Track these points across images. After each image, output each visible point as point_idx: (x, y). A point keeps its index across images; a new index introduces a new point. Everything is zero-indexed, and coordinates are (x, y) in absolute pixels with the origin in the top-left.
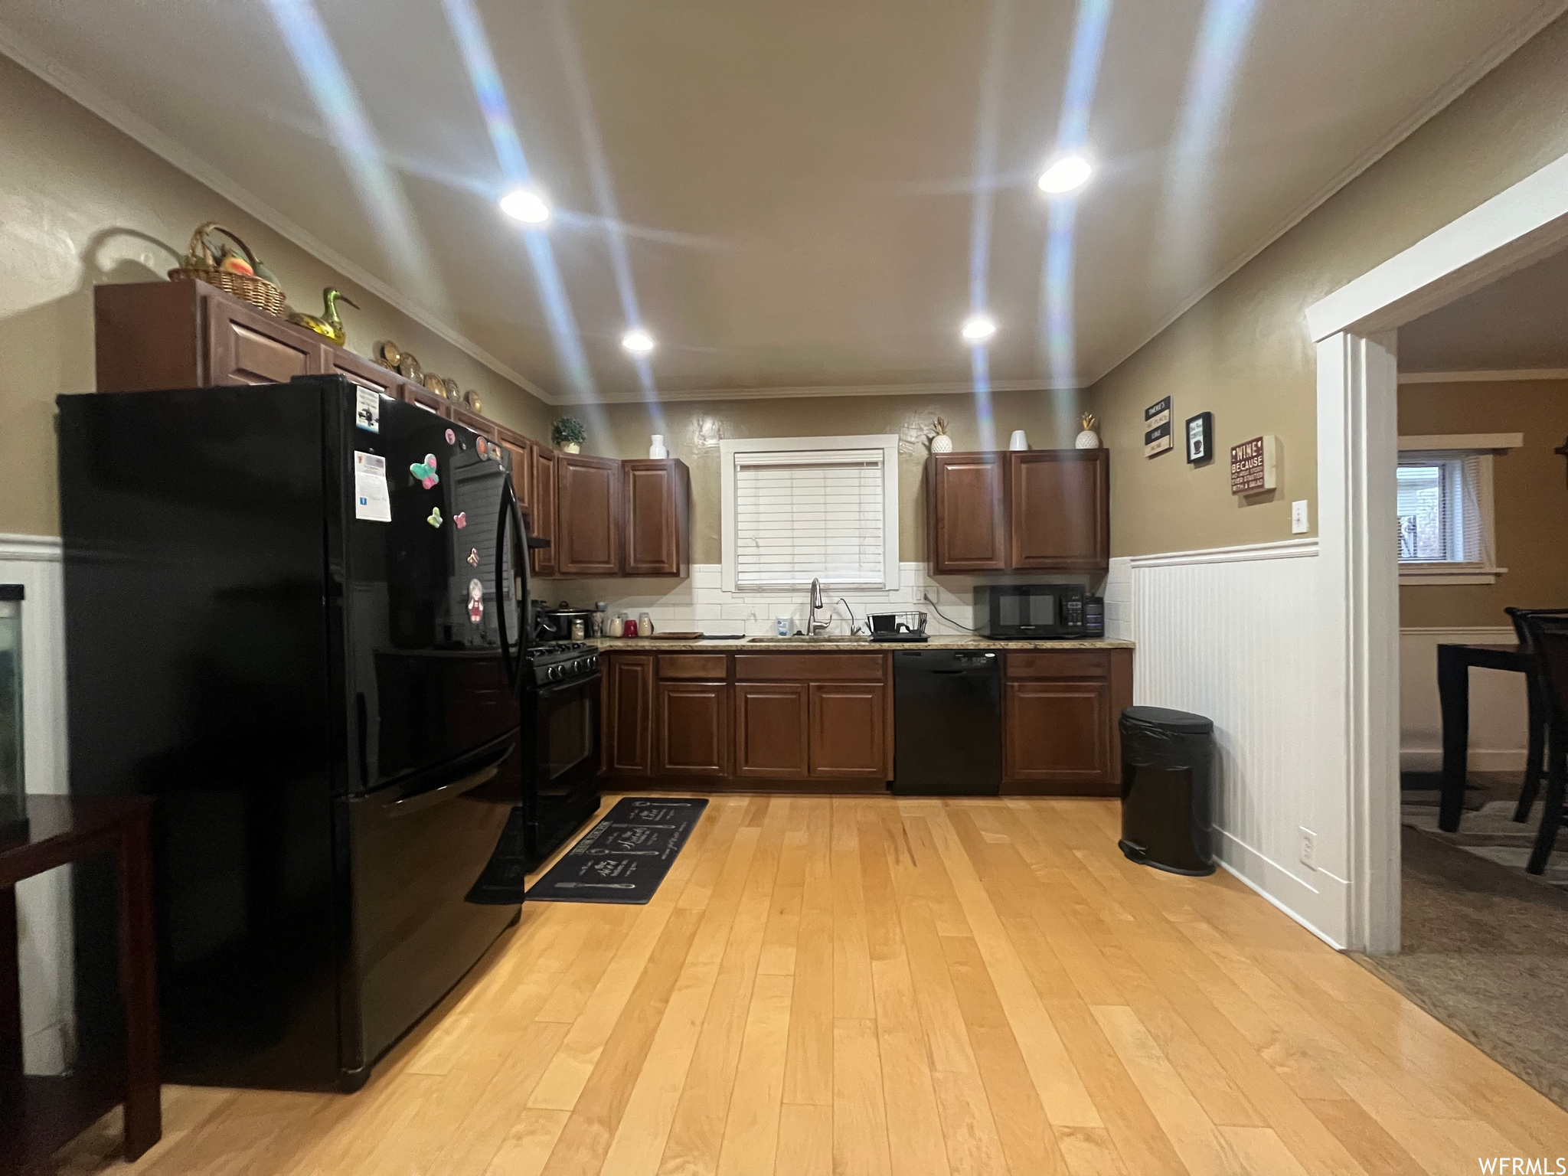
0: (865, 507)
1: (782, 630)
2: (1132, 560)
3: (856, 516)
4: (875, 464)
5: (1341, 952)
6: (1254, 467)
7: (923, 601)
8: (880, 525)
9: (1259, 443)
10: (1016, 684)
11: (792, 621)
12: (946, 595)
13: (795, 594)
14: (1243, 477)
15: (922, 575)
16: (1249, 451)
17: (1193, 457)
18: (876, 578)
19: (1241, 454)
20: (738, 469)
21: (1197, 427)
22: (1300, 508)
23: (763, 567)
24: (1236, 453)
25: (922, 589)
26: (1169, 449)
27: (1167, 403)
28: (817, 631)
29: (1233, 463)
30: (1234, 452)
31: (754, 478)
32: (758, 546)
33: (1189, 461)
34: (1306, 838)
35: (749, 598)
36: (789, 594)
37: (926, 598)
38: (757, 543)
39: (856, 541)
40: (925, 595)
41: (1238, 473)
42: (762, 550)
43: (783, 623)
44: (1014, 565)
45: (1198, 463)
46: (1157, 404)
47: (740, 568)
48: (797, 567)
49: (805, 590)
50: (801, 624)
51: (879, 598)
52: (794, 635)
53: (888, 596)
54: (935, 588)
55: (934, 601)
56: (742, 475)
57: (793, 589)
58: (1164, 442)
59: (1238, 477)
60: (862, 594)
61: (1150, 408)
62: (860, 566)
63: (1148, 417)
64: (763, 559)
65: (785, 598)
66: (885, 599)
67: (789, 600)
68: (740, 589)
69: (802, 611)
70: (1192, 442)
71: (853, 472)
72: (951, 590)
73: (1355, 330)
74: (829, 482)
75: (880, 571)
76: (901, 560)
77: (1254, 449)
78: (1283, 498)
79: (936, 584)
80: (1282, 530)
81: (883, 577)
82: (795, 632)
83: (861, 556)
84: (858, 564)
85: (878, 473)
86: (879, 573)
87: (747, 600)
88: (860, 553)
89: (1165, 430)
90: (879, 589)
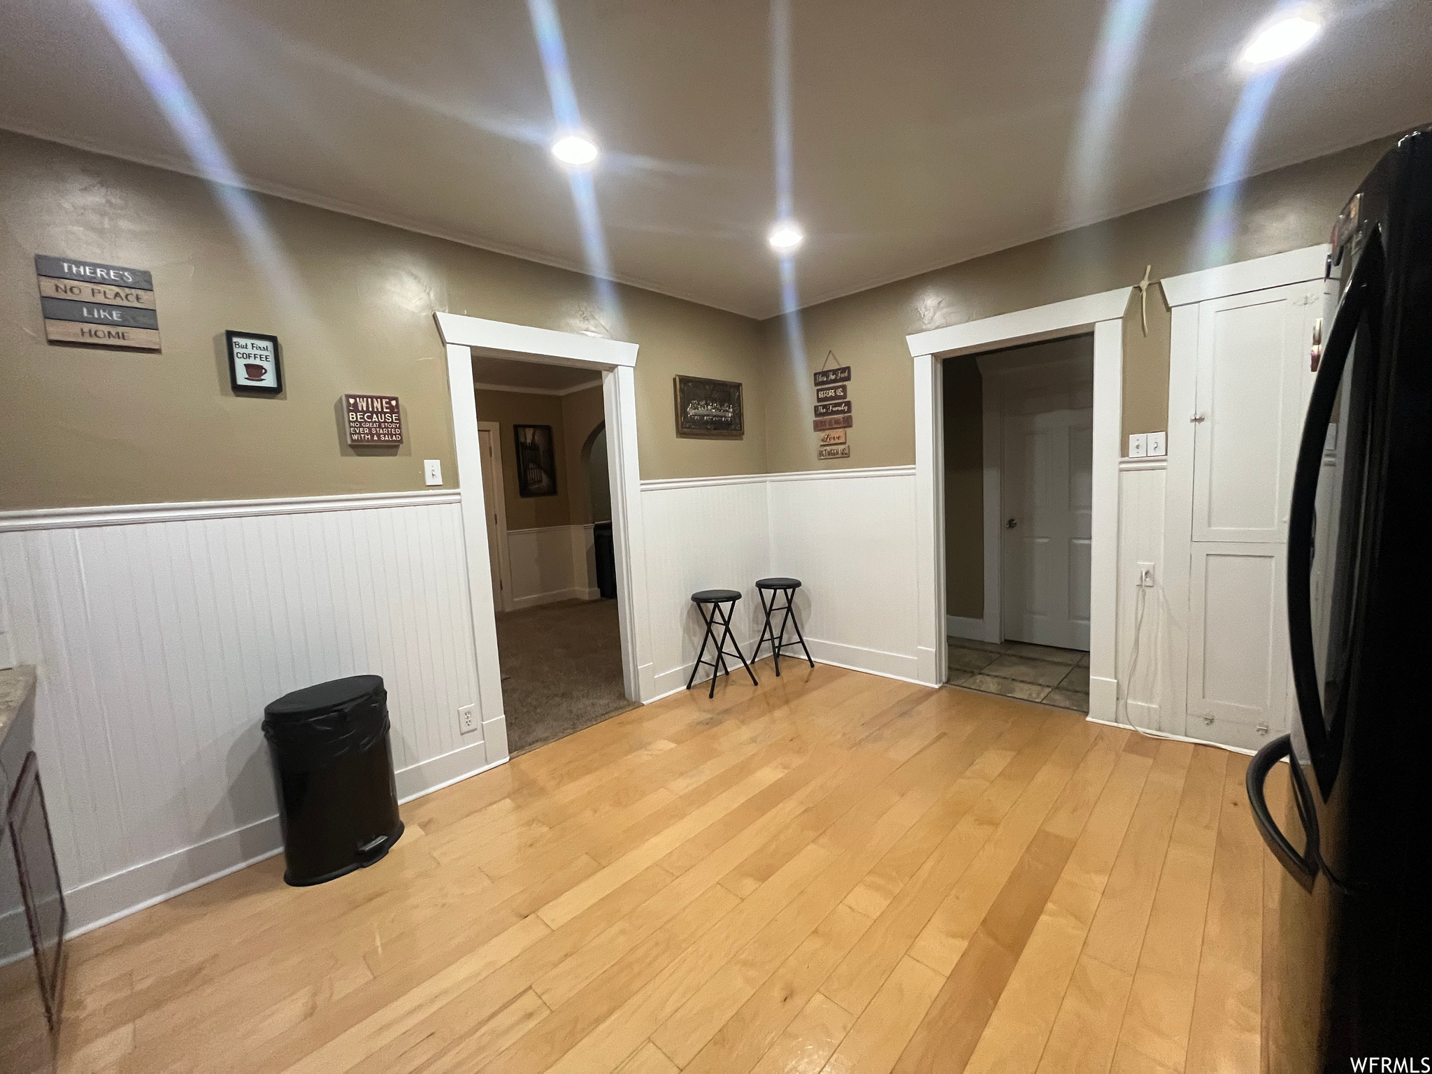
6: (385, 422)
9: (394, 403)
14: (370, 429)
16: (377, 405)
17: (245, 381)
19: (364, 405)
21: (255, 347)
22: (433, 464)
24: (356, 402)
29: (350, 411)
30: (352, 401)
34: (466, 714)
41: (360, 423)
45: (250, 392)
58: (139, 337)
59: (361, 426)
61: (66, 261)
70: (240, 362)
77: (385, 405)
78: (411, 453)
80: (417, 481)
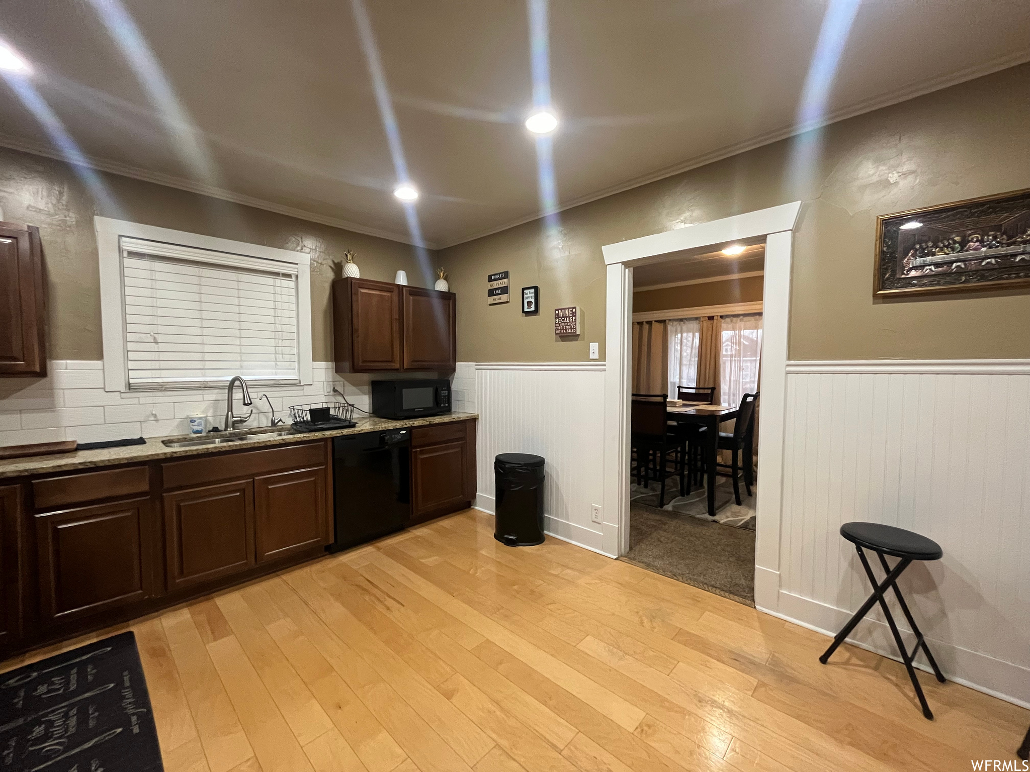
0: (279, 313)
1: (196, 428)
2: (476, 365)
3: (272, 320)
4: (289, 276)
5: (615, 559)
6: (570, 322)
7: (332, 393)
8: (294, 329)
9: (574, 310)
10: (418, 450)
11: (206, 421)
12: (350, 388)
13: (207, 391)
14: (563, 326)
15: (331, 373)
16: (567, 313)
17: (526, 310)
18: (292, 376)
19: (562, 314)
20: (125, 254)
21: (530, 294)
22: (594, 347)
23: (163, 365)
24: (559, 313)
25: (331, 383)
26: (507, 302)
27: (506, 275)
28: (236, 425)
29: (556, 318)
30: (557, 312)
31: (148, 268)
32: (156, 343)
33: (523, 312)
34: (596, 509)
35: (145, 398)
36: (200, 392)
37: (335, 390)
38: (155, 338)
39: (273, 342)
40: (334, 388)
41: (560, 323)
42: (161, 347)
43: (197, 422)
44: (405, 367)
45: (528, 314)
46: (499, 274)
47: (131, 365)
48: (208, 365)
49: (222, 388)
50: (214, 420)
51: (294, 392)
52: (209, 431)
53: (303, 390)
54: (342, 383)
55: (342, 393)
56: (128, 262)
57: (205, 387)
58: (504, 297)
59: (560, 326)
60: (278, 389)
61: (493, 275)
62: (276, 364)
63: (490, 279)
64: (163, 356)
65: (197, 396)
66: (301, 393)
67: (200, 398)
68: (130, 387)
69: (215, 409)
70: (526, 301)
71: (269, 280)
72: (354, 384)
73: (626, 264)
74: (242, 286)
75: (294, 369)
76: (314, 360)
77: (570, 312)
78: (584, 340)
79: (343, 380)
80: (584, 356)
81: (298, 374)
82: (211, 429)
83: (277, 355)
84: (274, 363)
85: (292, 284)
86: (294, 371)
87: (142, 400)
88: (276, 353)
89: (505, 290)
90: (296, 384)
